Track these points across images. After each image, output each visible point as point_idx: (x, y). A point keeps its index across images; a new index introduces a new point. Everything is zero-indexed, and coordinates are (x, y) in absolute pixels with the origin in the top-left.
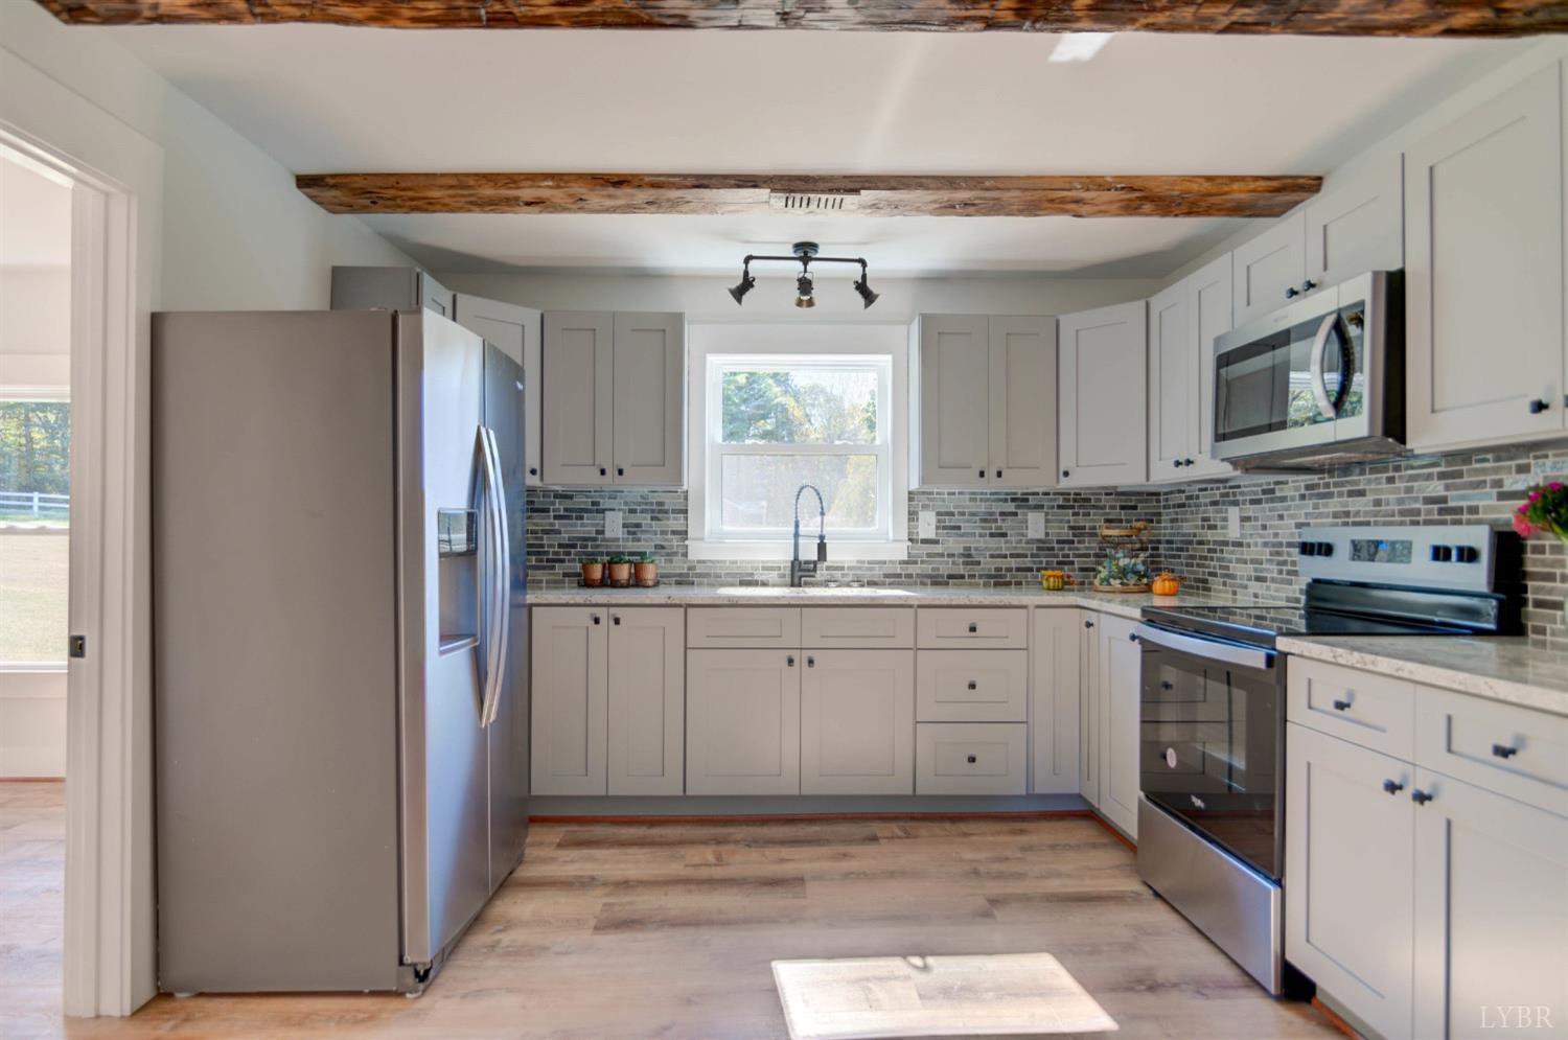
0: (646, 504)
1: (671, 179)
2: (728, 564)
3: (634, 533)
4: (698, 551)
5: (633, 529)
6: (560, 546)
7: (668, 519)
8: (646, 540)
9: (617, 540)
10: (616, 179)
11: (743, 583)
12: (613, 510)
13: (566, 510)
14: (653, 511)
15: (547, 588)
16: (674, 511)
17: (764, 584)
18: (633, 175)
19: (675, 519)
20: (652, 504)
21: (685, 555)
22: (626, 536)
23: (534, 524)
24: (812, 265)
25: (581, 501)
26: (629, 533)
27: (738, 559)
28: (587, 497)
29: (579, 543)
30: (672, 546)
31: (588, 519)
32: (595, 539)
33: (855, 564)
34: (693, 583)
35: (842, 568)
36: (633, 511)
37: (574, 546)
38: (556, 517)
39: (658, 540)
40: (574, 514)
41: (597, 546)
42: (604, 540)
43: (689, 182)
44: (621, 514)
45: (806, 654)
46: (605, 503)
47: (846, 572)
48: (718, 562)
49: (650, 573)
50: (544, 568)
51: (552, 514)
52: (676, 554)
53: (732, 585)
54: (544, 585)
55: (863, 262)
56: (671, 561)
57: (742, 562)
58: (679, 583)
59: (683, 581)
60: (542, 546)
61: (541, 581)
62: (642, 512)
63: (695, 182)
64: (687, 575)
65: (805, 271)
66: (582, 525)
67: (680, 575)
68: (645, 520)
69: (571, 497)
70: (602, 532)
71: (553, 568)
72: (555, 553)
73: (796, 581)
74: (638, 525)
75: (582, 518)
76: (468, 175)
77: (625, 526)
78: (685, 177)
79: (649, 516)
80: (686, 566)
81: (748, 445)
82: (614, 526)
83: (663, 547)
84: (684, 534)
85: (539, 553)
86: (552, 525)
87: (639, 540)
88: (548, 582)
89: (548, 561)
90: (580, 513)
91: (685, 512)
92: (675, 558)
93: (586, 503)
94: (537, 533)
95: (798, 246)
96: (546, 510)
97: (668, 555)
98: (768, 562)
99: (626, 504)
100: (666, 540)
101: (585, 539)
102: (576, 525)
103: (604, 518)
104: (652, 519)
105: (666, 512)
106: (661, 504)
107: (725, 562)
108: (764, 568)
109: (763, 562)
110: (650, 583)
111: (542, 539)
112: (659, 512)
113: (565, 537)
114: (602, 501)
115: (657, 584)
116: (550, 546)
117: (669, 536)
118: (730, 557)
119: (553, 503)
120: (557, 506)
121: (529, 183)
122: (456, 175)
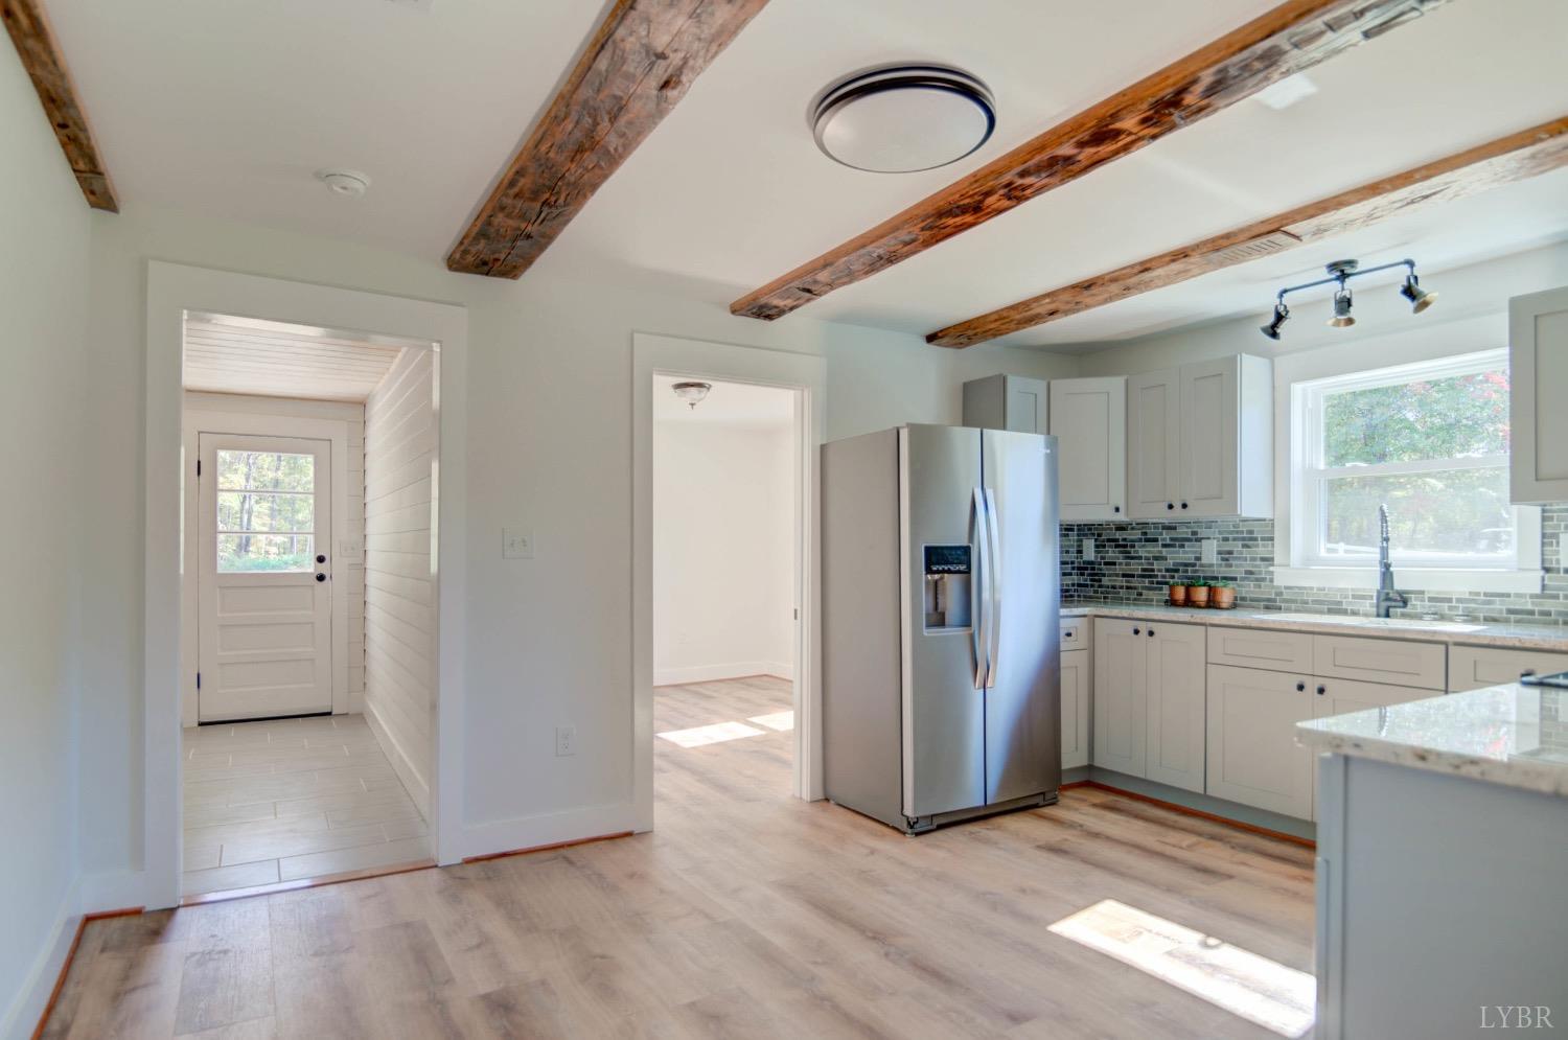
0: (1237, 532)
1: (1124, 272)
2: (1315, 591)
3: (1227, 560)
4: (1282, 577)
5: (1226, 556)
6: (1167, 570)
7: (1257, 546)
8: (1237, 566)
9: (1211, 565)
10: (1086, 284)
11: (1330, 611)
12: (1209, 538)
13: (1172, 539)
14: (1244, 539)
15: (1157, 606)
16: (1263, 539)
17: (1354, 613)
18: (1098, 278)
19: (1264, 546)
20: (1242, 532)
21: (1272, 581)
22: (1220, 562)
23: (1149, 552)
24: (1349, 282)
25: (1183, 532)
26: (1223, 559)
27: (1327, 586)
28: (1188, 527)
29: (1181, 568)
30: (1260, 572)
31: (1188, 547)
32: (1194, 565)
33: (1467, 596)
34: (1280, 608)
35: (1449, 600)
36: (1226, 539)
37: (1177, 571)
38: (1164, 546)
39: (1248, 565)
40: (1177, 543)
41: (1196, 571)
42: (1202, 566)
43: (1136, 270)
44: (1215, 541)
45: (1319, 682)
46: (1202, 532)
47: (1454, 604)
48: (1305, 588)
49: (1226, 597)
50: (1155, 589)
51: (1160, 543)
52: (1264, 580)
53: (1321, 612)
54: (1155, 603)
55: (1410, 263)
56: (1260, 587)
57: (1329, 589)
58: (1267, 608)
59: (1271, 605)
60: (1153, 570)
61: (1152, 600)
62: (1235, 539)
63: (1140, 268)
64: (1275, 601)
65: (1343, 289)
66: (1185, 552)
67: (1269, 600)
68: (1237, 547)
69: (1175, 528)
70: (1198, 559)
71: (1161, 589)
72: (1164, 577)
73: (1383, 611)
74: (1230, 553)
75: (1182, 546)
76: (1002, 310)
77: (1219, 553)
78: (1132, 266)
79: (1240, 543)
80: (1273, 591)
81: (1349, 468)
82: (1210, 552)
83: (1251, 573)
84: (1269, 560)
85: (1150, 576)
86: (1161, 552)
87: (1231, 566)
88: (1157, 601)
89: (1158, 583)
90: (1181, 542)
91: (1272, 539)
92: (1263, 584)
93: (1187, 533)
94: (1149, 559)
95: (1333, 267)
96: (1156, 540)
97: (1257, 580)
98: (1359, 590)
99: (1220, 533)
100: (1256, 566)
101: (1186, 565)
102: (1178, 553)
103: (1201, 547)
104: (1244, 546)
105: (1256, 539)
106: (1251, 532)
107: (1312, 588)
108: (1354, 597)
109: (1353, 590)
110: (1224, 605)
111: (1152, 564)
112: (1249, 540)
113: (1170, 563)
114: (1199, 530)
115: (1234, 606)
116: (1160, 570)
117: (1258, 563)
118: (1314, 584)
119: (1161, 534)
120: (1164, 536)
121: (1035, 304)
122: (997, 312)
